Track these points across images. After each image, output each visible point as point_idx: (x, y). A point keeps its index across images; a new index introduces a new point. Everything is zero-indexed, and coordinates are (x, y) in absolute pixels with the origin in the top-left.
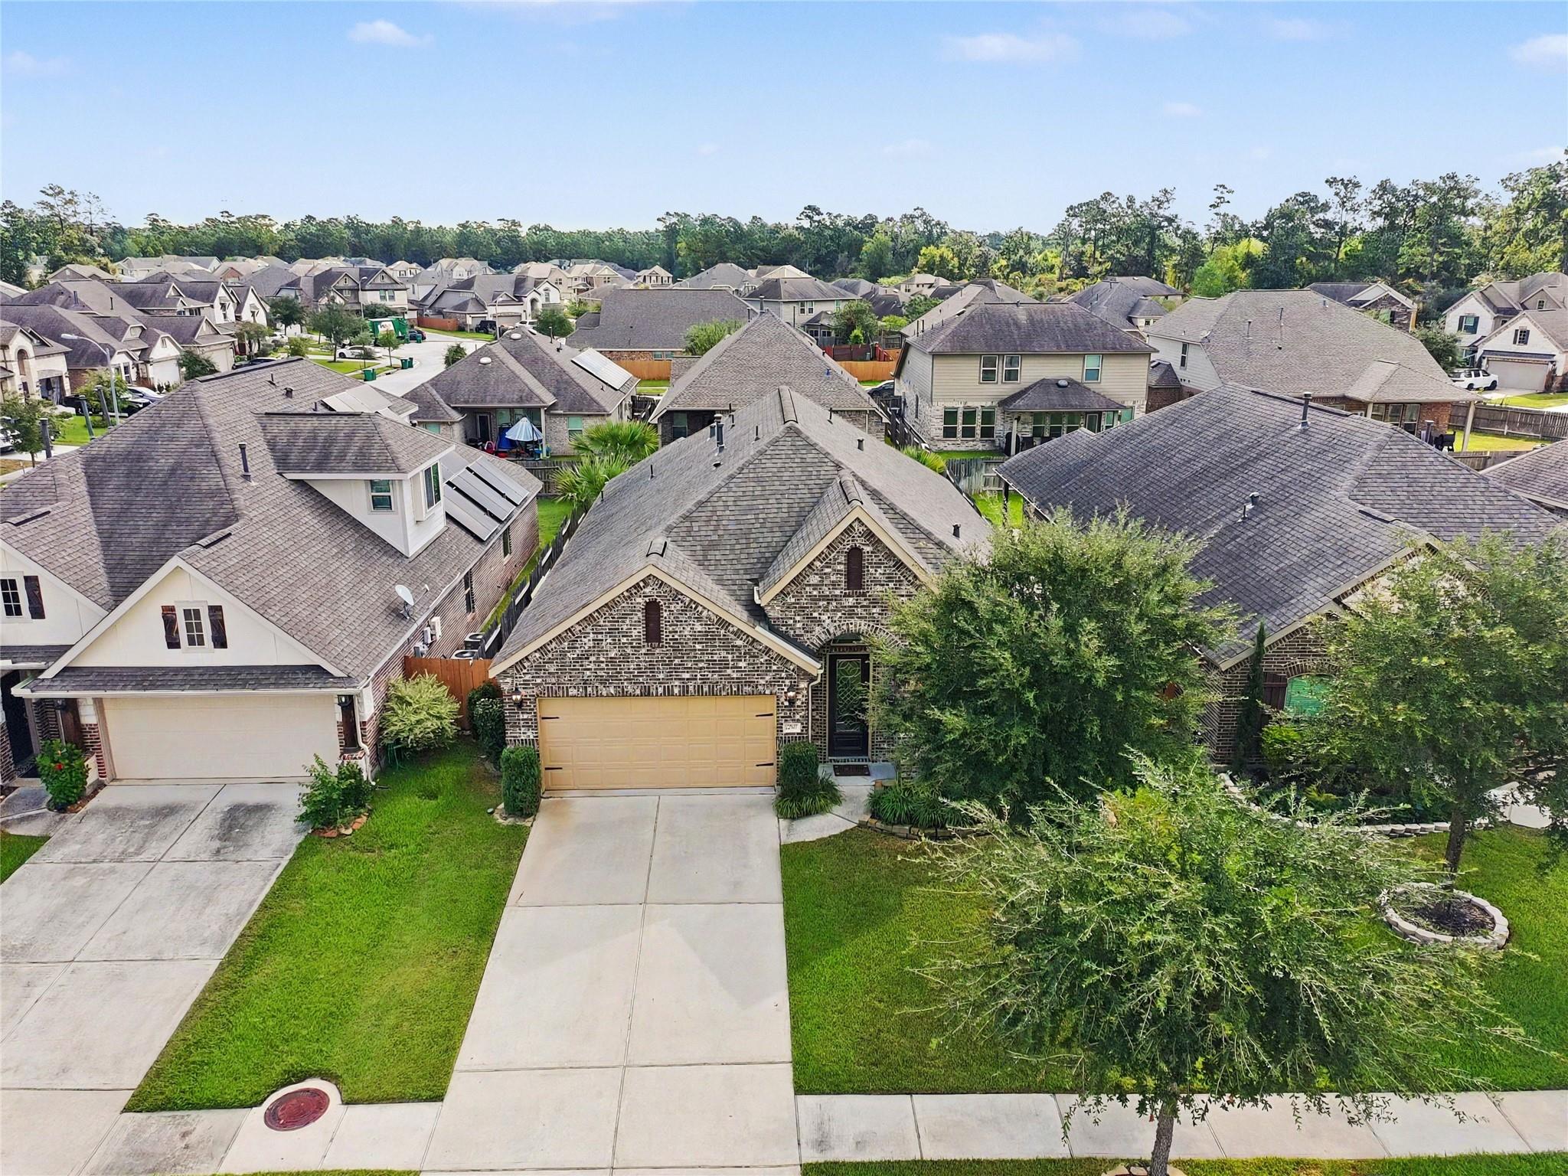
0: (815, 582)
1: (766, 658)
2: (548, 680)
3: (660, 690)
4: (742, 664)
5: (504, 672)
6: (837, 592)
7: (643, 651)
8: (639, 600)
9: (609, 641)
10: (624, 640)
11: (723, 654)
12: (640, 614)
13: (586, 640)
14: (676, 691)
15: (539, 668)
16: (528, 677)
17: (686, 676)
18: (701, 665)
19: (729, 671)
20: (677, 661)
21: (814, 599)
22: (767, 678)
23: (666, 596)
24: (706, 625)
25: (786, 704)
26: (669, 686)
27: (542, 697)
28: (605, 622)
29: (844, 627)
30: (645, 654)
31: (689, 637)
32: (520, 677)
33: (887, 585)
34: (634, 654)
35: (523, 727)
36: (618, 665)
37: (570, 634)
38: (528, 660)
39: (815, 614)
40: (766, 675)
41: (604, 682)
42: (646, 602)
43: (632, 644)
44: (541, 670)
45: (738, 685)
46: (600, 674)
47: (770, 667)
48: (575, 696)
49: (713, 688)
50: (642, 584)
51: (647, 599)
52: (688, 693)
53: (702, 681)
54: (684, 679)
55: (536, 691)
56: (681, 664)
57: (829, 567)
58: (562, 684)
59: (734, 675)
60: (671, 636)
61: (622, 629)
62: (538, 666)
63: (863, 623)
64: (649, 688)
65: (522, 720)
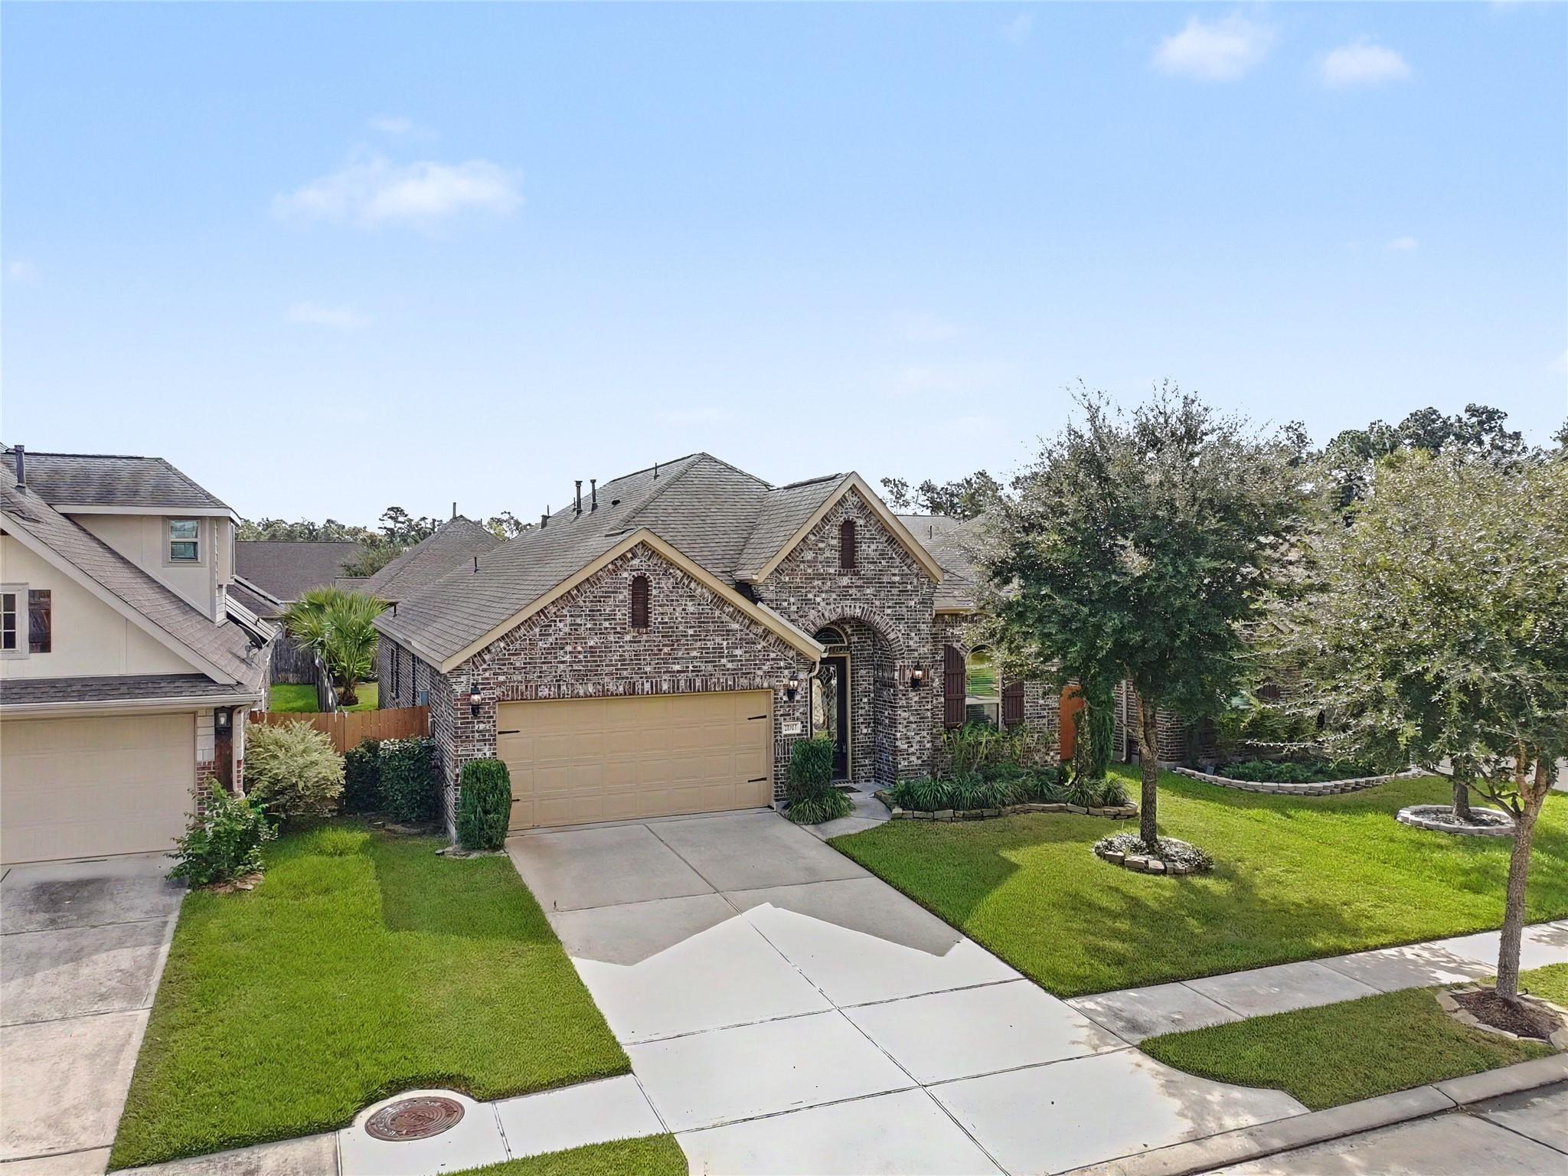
0: (809, 558)
1: (764, 644)
2: (515, 678)
3: (647, 686)
5: (458, 668)
6: (832, 571)
7: (628, 638)
8: (625, 575)
9: (589, 626)
10: (606, 624)
11: (718, 640)
12: (626, 592)
13: (561, 625)
14: (665, 687)
15: (502, 662)
16: (487, 675)
17: (677, 667)
18: (693, 654)
19: (724, 661)
20: (666, 650)
21: (810, 579)
22: (765, 668)
23: (655, 570)
24: (699, 605)
25: (785, 698)
26: (657, 681)
27: (503, 700)
28: (585, 602)
29: (839, 610)
30: (630, 642)
31: (680, 619)
32: (478, 675)
33: (880, 563)
34: (617, 642)
35: (478, 741)
36: (599, 656)
37: (543, 617)
38: (489, 651)
39: (810, 596)
40: (764, 664)
41: (581, 677)
42: (633, 576)
43: (616, 628)
44: (504, 665)
45: (734, 678)
46: (577, 668)
47: (768, 655)
48: (545, 698)
49: (707, 681)
50: (629, 555)
51: (634, 573)
52: (678, 689)
53: (694, 674)
54: (674, 672)
55: (498, 692)
56: (670, 654)
57: (823, 542)
58: (529, 681)
59: (729, 666)
60: (659, 620)
61: (604, 610)
62: (502, 660)
63: (858, 605)
64: (634, 684)
65: (478, 732)
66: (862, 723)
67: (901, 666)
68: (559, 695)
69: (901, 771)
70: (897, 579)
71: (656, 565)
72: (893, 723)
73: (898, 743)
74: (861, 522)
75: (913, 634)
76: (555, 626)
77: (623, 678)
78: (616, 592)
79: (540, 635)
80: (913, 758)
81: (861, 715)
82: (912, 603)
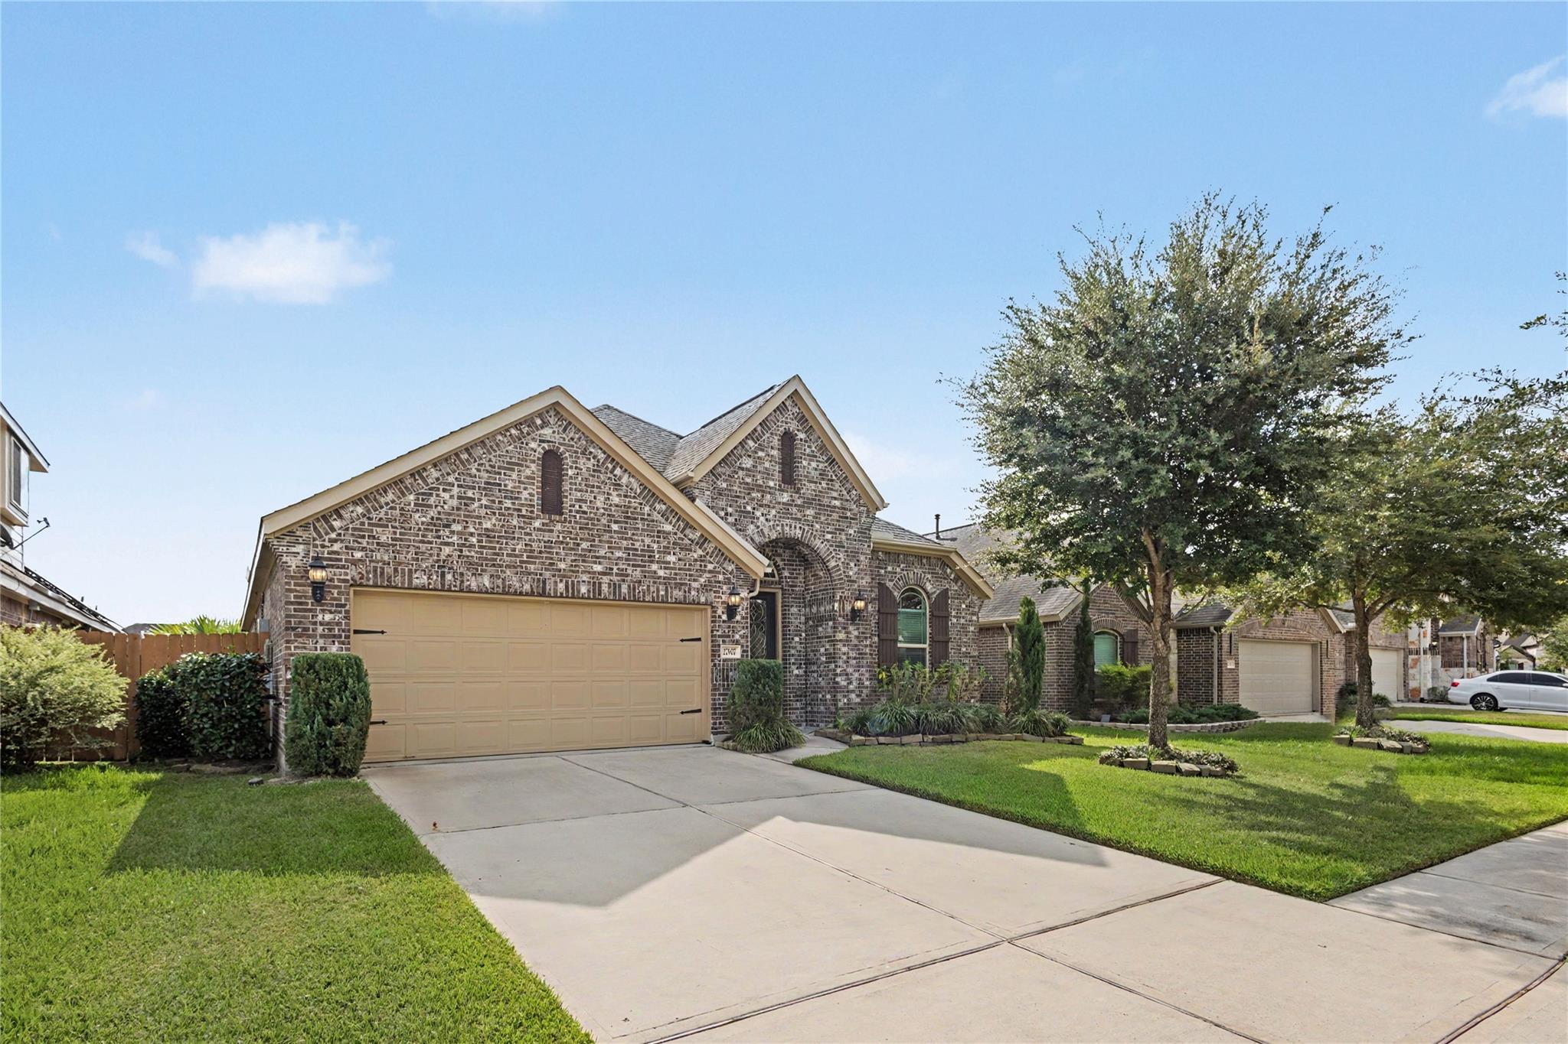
0: (748, 466)
1: (700, 552)
2: (377, 555)
3: (561, 586)
4: (671, 558)
5: (290, 533)
6: (771, 484)
7: (537, 524)
8: (533, 445)
9: (484, 502)
10: (508, 503)
11: (647, 541)
12: (533, 467)
13: (445, 495)
14: (584, 589)
16: (336, 547)
17: (598, 568)
18: (619, 554)
19: (654, 567)
20: (585, 545)
21: (750, 489)
22: (702, 580)
23: (573, 446)
24: (626, 496)
25: (724, 617)
26: (573, 582)
27: (361, 585)
28: (479, 470)
29: (779, 528)
30: (539, 530)
31: (602, 511)
32: (323, 546)
33: (820, 483)
34: (523, 528)
35: (322, 636)
36: (498, 542)
37: (420, 481)
38: (340, 517)
39: (749, 508)
40: (701, 576)
41: (476, 568)
42: (543, 448)
43: (520, 510)
44: (363, 537)
45: (667, 588)
46: (468, 554)
47: (705, 566)
48: (423, 588)
49: (634, 589)
50: (539, 422)
51: (545, 445)
52: (600, 594)
53: (619, 578)
54: (594, 573)
55: (352, 573)
56: (590, 551)
57: (763, 450)
58: (400, 564)
59: (661, 573)
60: (577, 507)
61: (505, 485)
62: (360, 530)
63: (798, 526)
64: (544, 582)
65: (321, 624)
66: (793, 664)
67: (841, 597)
68: (443, 585)
69: (842, 709)
70: (837, 503)
71: (572, 439)
72: (832, 658)
73: (838, 679)
74: (802, 436)
75: (852, 564)
76: (438, 495)
77: (529, 574)
78: (522, 466)
79: (416, 505)
80: (853, 696)
81: (793, 655)
82: (851, 531)
